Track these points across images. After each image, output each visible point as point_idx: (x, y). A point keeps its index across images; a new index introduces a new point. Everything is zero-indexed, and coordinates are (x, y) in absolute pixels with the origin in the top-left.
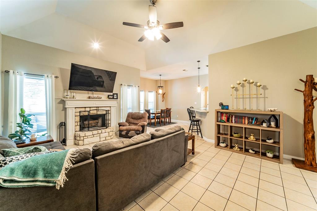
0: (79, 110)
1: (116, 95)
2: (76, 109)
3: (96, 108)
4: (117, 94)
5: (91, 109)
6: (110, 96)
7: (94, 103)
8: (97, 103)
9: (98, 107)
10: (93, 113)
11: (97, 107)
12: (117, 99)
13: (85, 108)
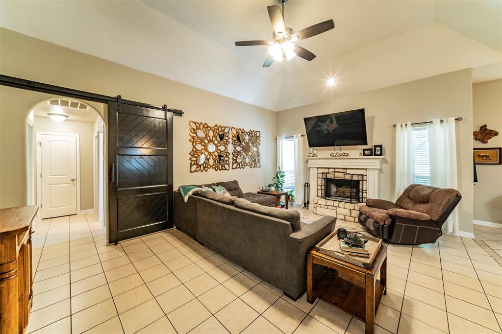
0: (321, 171)
1: (378, 148)
2: (319, 169)
3: (342, 171)
4: (381, 146)
5: (336, 170)
6: (366, 152)
7: (337, 162)
8: (342, 162)
9: (346, 169)
10: (338, 176)
11: (344, 169)
12: (381, 154)
13: (329, 168)
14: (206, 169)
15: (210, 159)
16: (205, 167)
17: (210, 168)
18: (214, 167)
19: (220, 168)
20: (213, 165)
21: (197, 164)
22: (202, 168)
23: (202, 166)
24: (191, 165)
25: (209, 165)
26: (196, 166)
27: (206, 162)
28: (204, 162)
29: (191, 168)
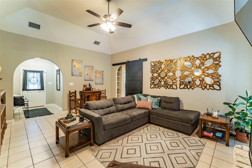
14: (159, 87)
15: (162, 81)
16: (159, 86)
17: (162, 87)
18: (164, 86)
19: (169, 87)
20: (164, 85)
21: (154, 84)
22: (157, 87)
23: (157, 85)
24: (151, 85)
25: (161, 85)
26: (153, 85)
27: (159, 83)
28: (158, 83)
29: (151, 86)
